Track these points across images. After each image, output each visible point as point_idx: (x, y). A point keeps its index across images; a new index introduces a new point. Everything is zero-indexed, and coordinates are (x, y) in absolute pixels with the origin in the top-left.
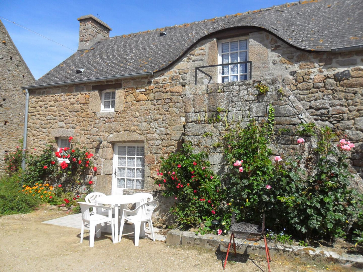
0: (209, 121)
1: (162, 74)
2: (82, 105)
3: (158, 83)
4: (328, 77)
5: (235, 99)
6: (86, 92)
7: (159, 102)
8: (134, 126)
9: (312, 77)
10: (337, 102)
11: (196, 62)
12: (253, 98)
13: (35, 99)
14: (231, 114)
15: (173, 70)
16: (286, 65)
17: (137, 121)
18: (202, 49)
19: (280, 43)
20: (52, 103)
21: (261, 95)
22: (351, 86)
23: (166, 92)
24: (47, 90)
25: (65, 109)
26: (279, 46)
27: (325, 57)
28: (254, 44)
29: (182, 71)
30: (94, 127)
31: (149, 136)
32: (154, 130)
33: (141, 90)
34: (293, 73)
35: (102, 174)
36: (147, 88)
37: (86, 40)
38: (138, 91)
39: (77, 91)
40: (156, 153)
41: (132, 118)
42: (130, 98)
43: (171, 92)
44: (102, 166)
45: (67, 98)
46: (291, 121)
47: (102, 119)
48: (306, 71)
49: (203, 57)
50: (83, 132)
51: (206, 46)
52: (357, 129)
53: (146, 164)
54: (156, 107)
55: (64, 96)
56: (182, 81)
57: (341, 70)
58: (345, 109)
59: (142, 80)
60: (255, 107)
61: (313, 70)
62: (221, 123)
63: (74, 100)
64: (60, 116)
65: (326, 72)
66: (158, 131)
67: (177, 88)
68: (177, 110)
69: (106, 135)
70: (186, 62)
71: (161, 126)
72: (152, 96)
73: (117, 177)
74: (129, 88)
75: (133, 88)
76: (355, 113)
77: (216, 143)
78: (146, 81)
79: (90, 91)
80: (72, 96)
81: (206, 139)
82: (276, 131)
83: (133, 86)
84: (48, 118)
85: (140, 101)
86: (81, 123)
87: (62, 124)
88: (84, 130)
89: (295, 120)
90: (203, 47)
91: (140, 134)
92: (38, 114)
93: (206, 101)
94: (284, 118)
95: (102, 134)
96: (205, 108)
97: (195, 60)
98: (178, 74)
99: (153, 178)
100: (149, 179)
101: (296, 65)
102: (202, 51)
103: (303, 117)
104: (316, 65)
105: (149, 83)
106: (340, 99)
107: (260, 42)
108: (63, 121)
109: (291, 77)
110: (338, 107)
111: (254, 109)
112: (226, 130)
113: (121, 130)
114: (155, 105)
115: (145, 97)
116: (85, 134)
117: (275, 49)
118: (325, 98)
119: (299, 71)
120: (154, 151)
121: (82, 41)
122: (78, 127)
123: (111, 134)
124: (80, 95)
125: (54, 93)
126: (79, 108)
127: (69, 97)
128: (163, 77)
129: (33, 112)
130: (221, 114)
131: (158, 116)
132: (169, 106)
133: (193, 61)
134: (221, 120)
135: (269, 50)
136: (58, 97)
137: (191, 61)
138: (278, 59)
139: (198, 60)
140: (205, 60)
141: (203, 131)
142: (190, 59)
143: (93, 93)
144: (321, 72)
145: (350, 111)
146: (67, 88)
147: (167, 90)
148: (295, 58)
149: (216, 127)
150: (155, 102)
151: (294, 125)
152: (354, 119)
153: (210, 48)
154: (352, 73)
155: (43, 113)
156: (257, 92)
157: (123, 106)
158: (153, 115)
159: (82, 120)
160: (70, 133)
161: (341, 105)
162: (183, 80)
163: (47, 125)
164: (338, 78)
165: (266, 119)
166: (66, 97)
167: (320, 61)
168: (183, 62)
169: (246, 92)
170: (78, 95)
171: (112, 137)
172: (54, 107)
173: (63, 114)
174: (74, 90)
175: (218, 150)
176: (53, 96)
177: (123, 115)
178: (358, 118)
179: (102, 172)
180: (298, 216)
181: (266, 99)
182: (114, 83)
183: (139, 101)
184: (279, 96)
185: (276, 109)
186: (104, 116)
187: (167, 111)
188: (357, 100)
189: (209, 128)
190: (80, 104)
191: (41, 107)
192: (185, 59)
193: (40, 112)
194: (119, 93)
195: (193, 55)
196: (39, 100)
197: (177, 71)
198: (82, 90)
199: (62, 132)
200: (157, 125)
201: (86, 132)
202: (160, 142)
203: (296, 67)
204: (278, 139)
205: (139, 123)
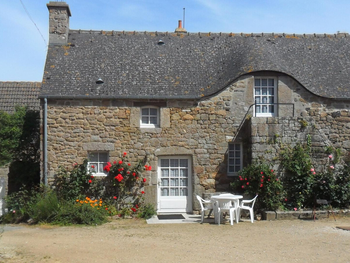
0: (269, 143)
1: (208, 99)
2: (121, 120)
3: (203, 106)
4: (329, 114)
5: (286, 129)
6: (126, 108)
7: (206, 122)
8: (181, 141)
9: (319, 113)
10: (333, 131)
11: (237, 92)
12: (298, 129)
13: (55, 109)
14: (284, 139)
15: (217, 96)
16: (303, 103)
17: (185, 137)
18: (242, 83)
19: (299, 87)
20: (81, 115)
21: (303, 127)
22: (341, 121)
23: (212, 114)
24: (74, 101)
25: (98, 122)
26: (299, 89)
27: (327, 101)
28: (282, 85)
29: (226, 98)
30: (138, 141)
31: (197, 150)
32: (202, 145)
33: (187, 110)
34: (308, 109)
35: (150, 185)
36: (193, 109)
37: (60, 32)
38: (183, 110)
39: (114, 105)
40: (204, 165)
41: (180, 135)
42: (175, 117)
43: (216, 114)
44: (150, 177)
45: (102, 111)
46: (320, 144)
47: (146, 134)
48: (316, 108)
49: (243, 89)
50: (125, 146)
51: (246, 81)
52: (343, 148)
53: (195, 174)
54: (203, 126)
55: (97, 109)
56: (225, 106)
57: (336, 110)
58: (337, 135)
59: (188, 102)
60: (299, 135)
61: (320, 108)
62: (277, 144)
63: (111, 115)
64: (93, 129)
65: (327, 111)
66: (206, 146)
67: (222, 112)
68: (222, 130)
69: (153, 149)
70: (229, 91)
71: (209, 142)
72: (198, 116)
73: (160, 187)
74: (175, 108)
75: (179, 108)
76: (342, 138)
77: (274, 157)
78: (192, 103)
79: (131, 106)
80: (107, 110)
81: (267, 154)
82: (312, 150)
83: (178, 106)
84: (76, 130)
85: (187, 120)
86: (122, 137)
87: (97, 138)
88: (126, 144)
89: (322, 143)
90: (243, 81)
91: (188, 149)
92: (61, 126)
93: (267, 129)
94: (316, 143)
95: (148, 148)
96: (267, 134)
97: (237, 91)
98: (222, 100)
99: (202, 185)
100: (199, 186)
101: (310, 104)
102: (242, 84)
103: (327, 142)
104: (322, 105)
105: (196, 105)
106: (335, 129)
107: (286, 84)
108: (97, 135)
109: (306, 112)
110: (334, 134)
111: (299, 136)
112: (281, 149)
113: (169, 145)
114: (201, 124)
115: (192, 117)
116: (127, 148)
117: (297, 91)
118: (327, 127)
119: (311, 108)
120: (202, 163)
121: (53, 33)
122: (118, 141)
123: (158, 148)
124: (118, 110)
125: (84, 105)
126: (118, 122)
127: (105, 111)
128: (209, 101)
129: (52, 124)
130: (277, 139)
131: (206, 134)
132: (216, 127)
133: (235, 91)
134: (277, 143)
135: (292, 91)
136: (90, 110)
137: (233, 91)
138: (298, 98)
139: (239, 91)
140: (245, 91)
141: (265, 149)
142: (232, 89)
143: (134, 108)
144: (325, 110)
145: (340, 137)
146: (101, 101)
147: (212, 112)
148: (309, 99)
149: (274, 147)
150: (201, 122)
151: (322, 147)
152: (342, 142)
153: (249, 82)
154: (342, 113)
155: (67, 125)
156: (300, 125)
157: (170, 123)
158: (201, 132)
159: (123, 134)
160: (108, 146)
161: (336, 133)
162: (227, 105)
163: (75, 139)
164: (334, 115)
165: (306, 142)
166: (100, 110)
167: (324, 103)
168: (226, 91)
169: (293, 125)
170: (116, 109)
171: (159, 150)
172: (83, 119)
173: (97, 128)
174: (111, 104)
175: (276, 162)
176: (82, 108)
177: (170, 132)
178: (344, 141)
179: (150, 183)
180: (336, 195)
181: (305, 130)
182: (158, 101)
183: (185, 120)
184: (313, 129)
185: (312, 137)
186: (148, 131)
187: (213, 130)
188: (344, 130)
189: (269, 147)
190: (119, 118)
191: (64, 119)
192: (228, 88)
193: (64, 124)
194: (164, 112)
195: (235, 86)
196: (61, 110)
197: (222, 98)
198: (122, 105)
199: (98, 146)
200: (205, 142)
201: (128, 146)
202: (208, 155)
203: (309, 105)
204: (313, 155)
205: (187, 139)
